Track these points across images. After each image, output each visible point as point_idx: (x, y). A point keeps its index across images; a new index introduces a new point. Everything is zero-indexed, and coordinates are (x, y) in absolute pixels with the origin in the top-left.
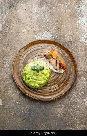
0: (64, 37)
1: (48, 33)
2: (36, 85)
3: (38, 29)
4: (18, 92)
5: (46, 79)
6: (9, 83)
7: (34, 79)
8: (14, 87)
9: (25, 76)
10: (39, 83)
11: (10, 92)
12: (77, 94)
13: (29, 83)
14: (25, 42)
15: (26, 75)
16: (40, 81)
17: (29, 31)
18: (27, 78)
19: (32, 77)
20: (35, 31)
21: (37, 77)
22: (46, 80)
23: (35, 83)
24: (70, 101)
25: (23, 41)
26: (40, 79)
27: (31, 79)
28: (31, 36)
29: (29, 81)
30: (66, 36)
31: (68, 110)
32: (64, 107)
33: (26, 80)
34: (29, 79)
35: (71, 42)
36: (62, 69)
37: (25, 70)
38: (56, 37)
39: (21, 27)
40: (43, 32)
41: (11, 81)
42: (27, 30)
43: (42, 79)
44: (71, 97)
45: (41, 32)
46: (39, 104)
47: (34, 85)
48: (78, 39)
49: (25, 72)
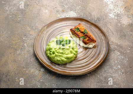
0: (91, 15)
1: (72, 12)
2: (63, 59)
3: (61, 9)
4: (42, 70)
5: (74, 52)
6: (30, 61)
7: (60, 53)
8: (36, 65)
9: (49, 51)
10: (66, 57)
11: (32, 70)
12: (111, 67)
13: (54, 57)
14: (47, 21)
15: (51, 50)
16: (67, 54)
17: (51, 12)
18: (51, 53)
19: (58, 51)
20: (58, 11)
21: (64, 51)
22: (74, 54)
23: (61, 57)
24: (104, 76)
25: (46, 20)
26: (67, 53)
27: (56, 53)
28: (54, 15)
29: (54, 55)
30: (93, 14)
31: (103, 84)
32: (98, 82)
33: (51, 55)
34: (54, 53)
35: (99, 19)
36: (91, 43)
37: (48, 46)
38: (82, 15)
39: (42, 8)
40: (67, 12)
41: (33, 59)
42: (48, 10)
43: (69, 53)
44: (105, 71)
45: (65, 12)
46: (67, 80)
47: (60, 59)
48: (106, 15)
49: (49, 47)
